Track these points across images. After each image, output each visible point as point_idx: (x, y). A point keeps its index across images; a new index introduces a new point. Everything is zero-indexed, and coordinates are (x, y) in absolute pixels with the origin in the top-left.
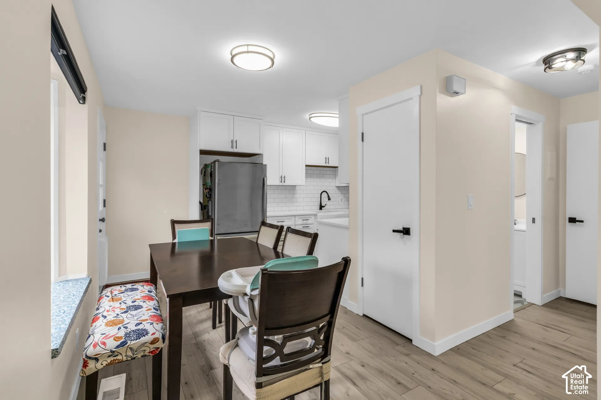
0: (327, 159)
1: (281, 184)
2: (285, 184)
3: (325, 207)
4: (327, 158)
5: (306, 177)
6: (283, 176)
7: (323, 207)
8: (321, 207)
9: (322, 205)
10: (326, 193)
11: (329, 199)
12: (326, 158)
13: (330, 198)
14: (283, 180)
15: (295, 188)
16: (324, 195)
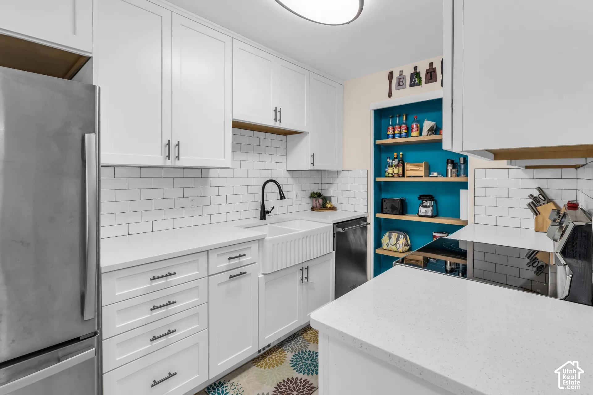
0: (278, 113)
1: (169, 163)
2: (178, 164)
3: (270, 212)
4: (278, 110)
5: (234, 150)
6: (174, 143)
7: (268, 212)
8: (264, 214)
9: (266, 210)
10: (273, 183)
11: (282, 197)
12: (275, 110)
13: (284, 196)
14: (174, 153)
15: (208, 173)
16: (271, 187)
